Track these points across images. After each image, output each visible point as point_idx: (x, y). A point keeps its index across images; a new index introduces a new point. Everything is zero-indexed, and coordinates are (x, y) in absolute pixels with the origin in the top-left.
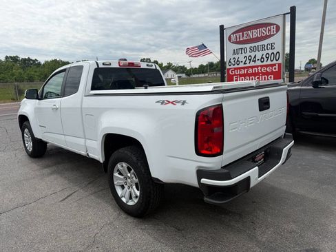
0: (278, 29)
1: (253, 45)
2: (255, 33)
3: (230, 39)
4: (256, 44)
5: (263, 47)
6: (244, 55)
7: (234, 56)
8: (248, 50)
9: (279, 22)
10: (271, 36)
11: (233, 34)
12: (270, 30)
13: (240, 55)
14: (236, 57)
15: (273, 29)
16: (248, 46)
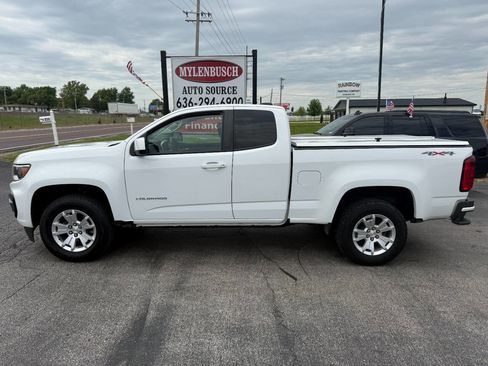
0: (240, 71)
1: (211, 85)
2: (213, 71)
3: (178, 72)
4: (215, 85)
5: (223, 90)
6: (198, 96)
7: (185, 96)
8: (205, 90)
9: (241, 63)
10: (232, 78)
11: (183, 66)
12: (231, 71)
13: (193, 95)
14: (188, 97)
15: (235, 71)
16: (204, 85)
